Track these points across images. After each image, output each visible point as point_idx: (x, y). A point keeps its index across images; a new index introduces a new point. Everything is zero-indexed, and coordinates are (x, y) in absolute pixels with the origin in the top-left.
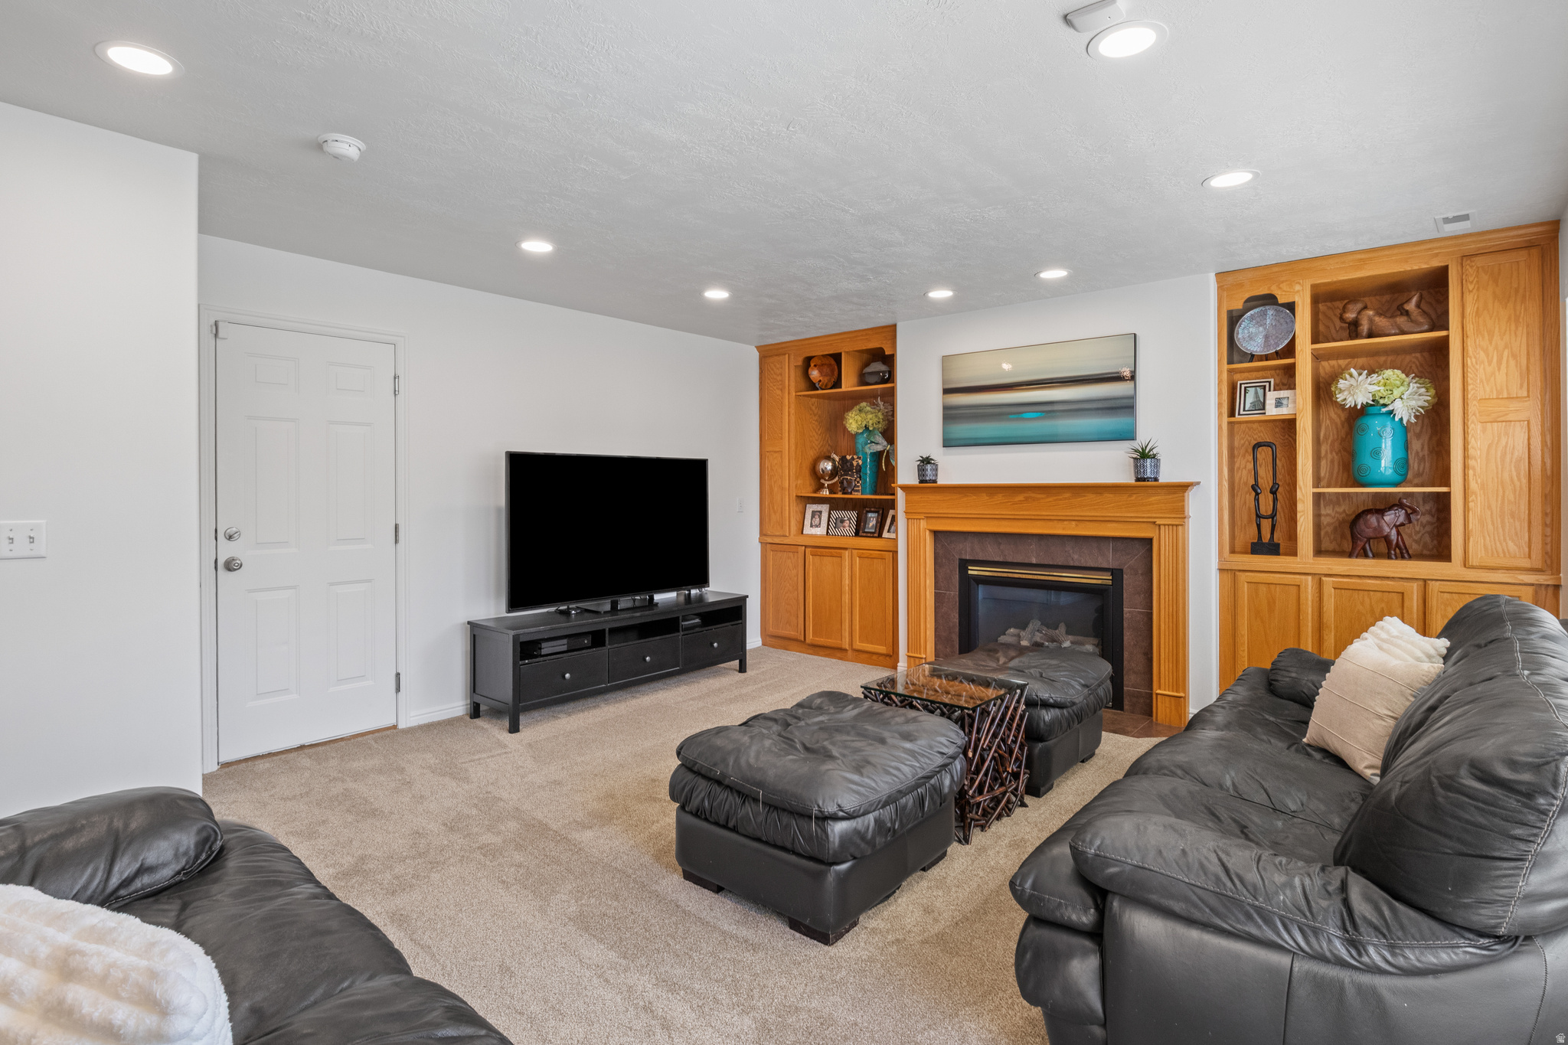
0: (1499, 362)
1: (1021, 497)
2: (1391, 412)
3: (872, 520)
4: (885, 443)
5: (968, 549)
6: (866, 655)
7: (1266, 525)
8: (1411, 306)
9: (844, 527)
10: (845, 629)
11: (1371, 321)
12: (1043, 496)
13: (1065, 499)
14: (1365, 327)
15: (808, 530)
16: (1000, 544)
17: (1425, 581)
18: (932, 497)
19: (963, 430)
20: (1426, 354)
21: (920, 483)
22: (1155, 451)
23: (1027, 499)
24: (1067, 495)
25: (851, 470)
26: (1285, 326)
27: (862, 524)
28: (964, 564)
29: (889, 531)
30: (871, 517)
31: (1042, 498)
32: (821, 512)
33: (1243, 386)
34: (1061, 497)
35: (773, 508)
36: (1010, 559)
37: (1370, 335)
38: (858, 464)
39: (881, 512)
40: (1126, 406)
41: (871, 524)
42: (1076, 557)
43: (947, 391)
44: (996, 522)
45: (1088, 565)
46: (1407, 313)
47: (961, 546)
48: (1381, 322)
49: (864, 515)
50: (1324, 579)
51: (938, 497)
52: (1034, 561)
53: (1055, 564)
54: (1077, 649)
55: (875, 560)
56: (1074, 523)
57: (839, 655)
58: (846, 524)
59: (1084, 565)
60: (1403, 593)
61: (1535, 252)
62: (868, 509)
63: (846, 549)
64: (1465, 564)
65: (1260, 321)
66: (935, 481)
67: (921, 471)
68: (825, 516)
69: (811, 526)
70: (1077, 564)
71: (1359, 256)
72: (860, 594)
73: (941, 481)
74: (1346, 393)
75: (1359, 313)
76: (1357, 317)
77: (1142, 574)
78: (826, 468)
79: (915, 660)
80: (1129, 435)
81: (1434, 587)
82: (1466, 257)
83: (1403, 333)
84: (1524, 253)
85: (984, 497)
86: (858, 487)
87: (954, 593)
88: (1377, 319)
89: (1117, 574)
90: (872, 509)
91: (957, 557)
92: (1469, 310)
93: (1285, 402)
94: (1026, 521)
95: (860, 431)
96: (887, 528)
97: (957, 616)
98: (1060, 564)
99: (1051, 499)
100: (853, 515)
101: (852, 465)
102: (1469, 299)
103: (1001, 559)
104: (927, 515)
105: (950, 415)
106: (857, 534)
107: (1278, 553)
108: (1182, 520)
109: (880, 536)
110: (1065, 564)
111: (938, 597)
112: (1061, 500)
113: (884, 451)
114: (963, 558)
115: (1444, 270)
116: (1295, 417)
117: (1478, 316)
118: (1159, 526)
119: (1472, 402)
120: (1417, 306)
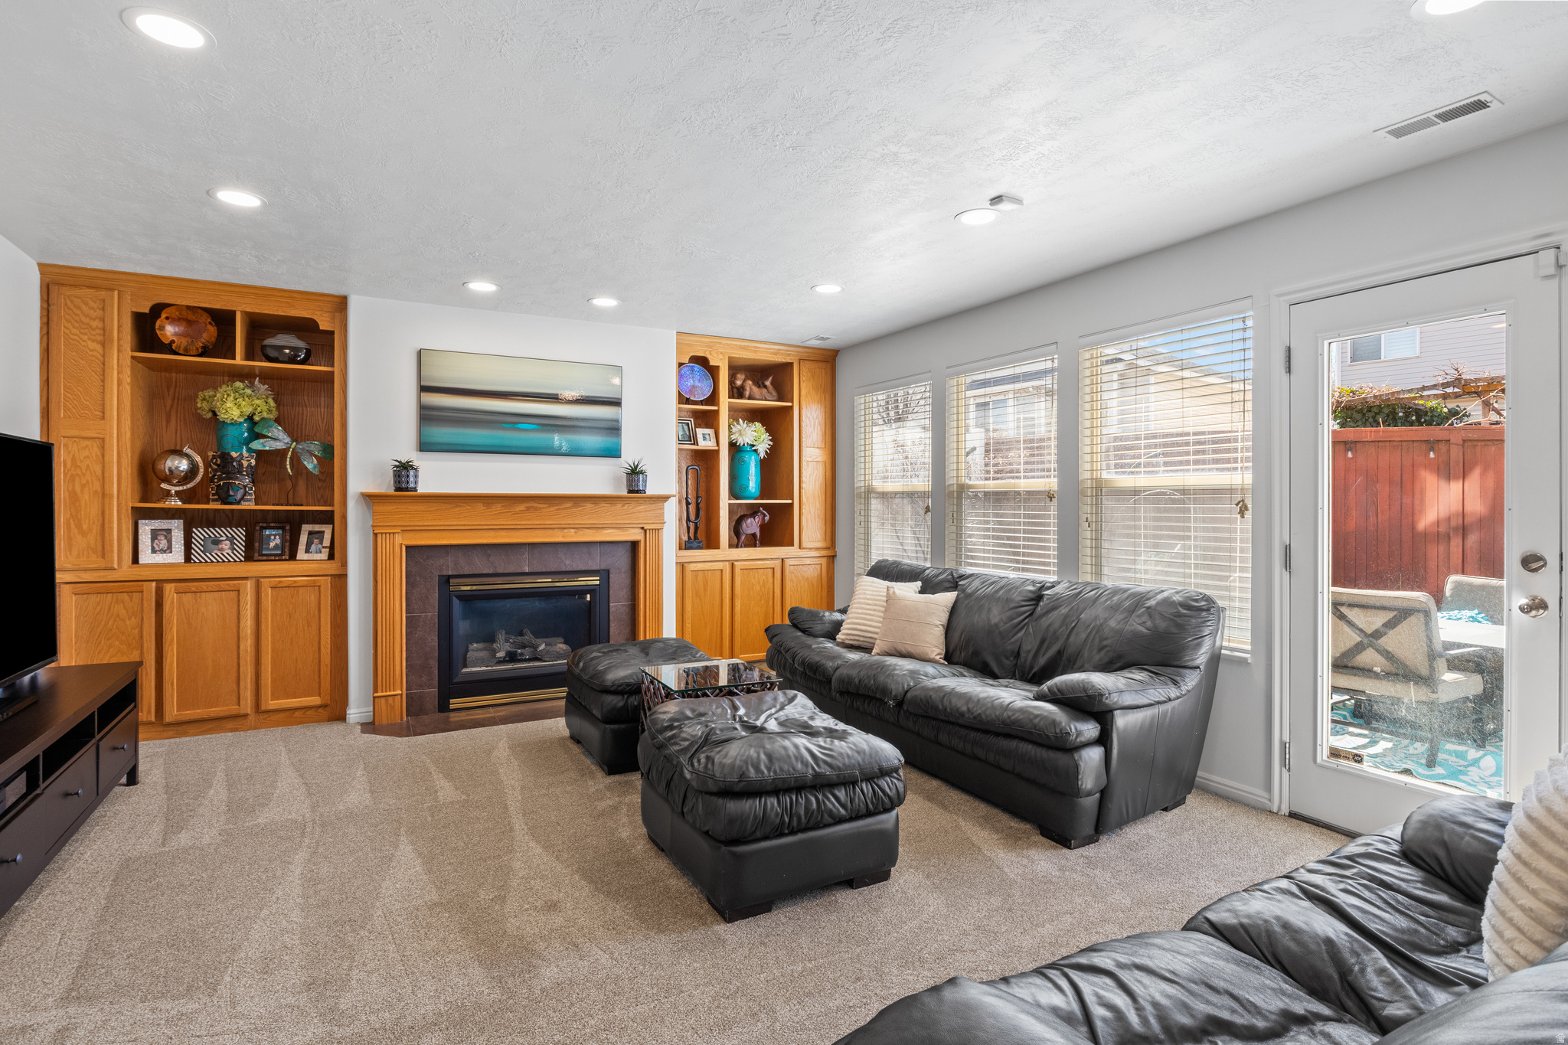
0: (814, 427)
1: (522, 507)
2: (756, 451)
3: (274, 540)
4: (287, 440)
5: (451, 564)
6: (282, 715)
8: (768, 383)
9: (221, 550)
10: (246, 688)
11: (749, 388)
12: (545, 506)
13: (567, 508)
15: (146, 557)
16: (490, 555)
17: (783, 559)
18: (412, 507)
19: (441, 433)
20: (748, 414)
21: (396, 491)
22: (644, 468)
23: (528, 509)
24: (568, 505)
25: (240, 472)
27: (257, 544)
28: (445, 581)
29: (307, 551)
30: (271, 535)
31: (544, 508)
32: (169, 531)
33: (680, 419)
34: (563, 507)
35: (79, 526)
36: (501, 571)
37: (749, 398)
38: (249, 465)
39: (288, 528)
40: (613, 429)
41: (272, 545)
42: (568, 562)
43: (424, 390)
44: (492, 533)
45: (579, 569)
46: (765, 387)
47: (443, 560)
48: (756, 390)
49: (257, 533)
50: (735, 563)
51: (421, 507)
52: (527, 570)
53: (549, 570)
54: (551, 649)
55: (301, 590)
56: (572, 530)
57: (230, 725)
58: (226, 545)
59: (576, 569)
60: (773, 568)
61: (828, 363)
62: (264, 525)
63: (246, 578)
64: (800, 547)
65: (694, 374)
66: (415, 489)
67: (397, 476)
68: (178, 536)
69: (154, 551)
70: (569, 569)
71: (755, 345)
72: (273, 635)
73: (422, 489)
74: (737, 435)
75: (744, 381)
76: (742, 384)
77: (626, 573)
78: (177, 468)
79: (387, 701)
80: (614, 453)
81: (788, 562)
82: (803, 360)
83: (766, 400)
84: (824, 362)
85: (480, 507)
86: (250, 494)
87: (432, 614)
88: (752, 386)
89: (605, 574)
90: (272, 525)
91: (437, 573)
92: (803, 392)
93: (707, 437)
94: (527, 531)
95: (242, 420)
96: (302, 546)
97: (436, 639)
98: (553, 570)
99: (552, 509)
100: (240, 534)
101: (241, 465)
102: (804, 385)
103: (491, 571)
104: (403, 529)
105: (427, 416)
106: (249, 558)
107: (703, 548)
108: (661, 525)
109: (293, 557)
110: (559, 570)
111: (411, 623)
112: (563, 509)
113: (287, 449)
114: (445, 573)
115: (790, 365)
116: (717, 448)
117: (807, 397)
118: (645, 531)
119: (804, 449)
120: (772, 383)
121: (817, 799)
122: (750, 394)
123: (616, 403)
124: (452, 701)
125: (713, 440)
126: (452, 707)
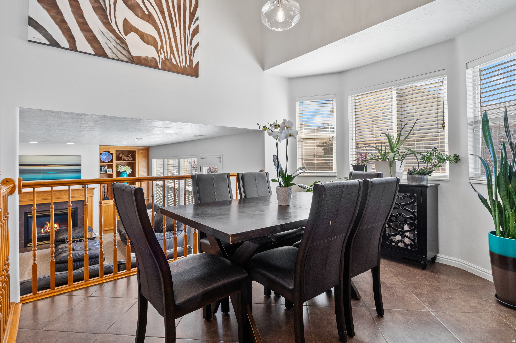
0: (142, 167)
1: (49, 194)
2: (126, 173)
5: (28, 209)
7: (106, 194)
8: (130, 155)
11: (124, 157)
12: (57, 193)
13: (63, 193)
14: (123, 158)
16: (40, 206)
20: (132, 164)
26: (110, 156)
33: (101, 167)
36: (43, 210)
40: (78, 171)
42: (64, 206)
43: (20, 165)
44: (40, 201)
46: (129, 156)
47: (25, 209)
56: (65, 198)
61: (147, 150)
65: (105, 155)
71: (124, 147)
74: (120, 169)
75: (122, 155)
77: (82, 208)
80: (79, 178)
82: (138, 150)
83: (129, 160)
84: (145, 150)
85: (36, 194)
87: (22, 222)
88: (125, 157)
89: (76, 209)
91: (24, 212)
92: (139, 158)
93: (110, 171)
97: (23, 229)
99: (59, 193)
102: (139, 156)
105: (22, 172)
107: (108, 199)
108: (93, 195)
110: (62, 208)
114: (26, 212)
115: (135, 151)
116: (112, 174)
117: (140, 159)
118: (88, 197)
119: (139, 172)
120: (131, 156)
121: (79, 263)
122: (124, 159)
123: (80, 165)
124: (28, 244)
125: (112, 172)
126: (28, 246)
